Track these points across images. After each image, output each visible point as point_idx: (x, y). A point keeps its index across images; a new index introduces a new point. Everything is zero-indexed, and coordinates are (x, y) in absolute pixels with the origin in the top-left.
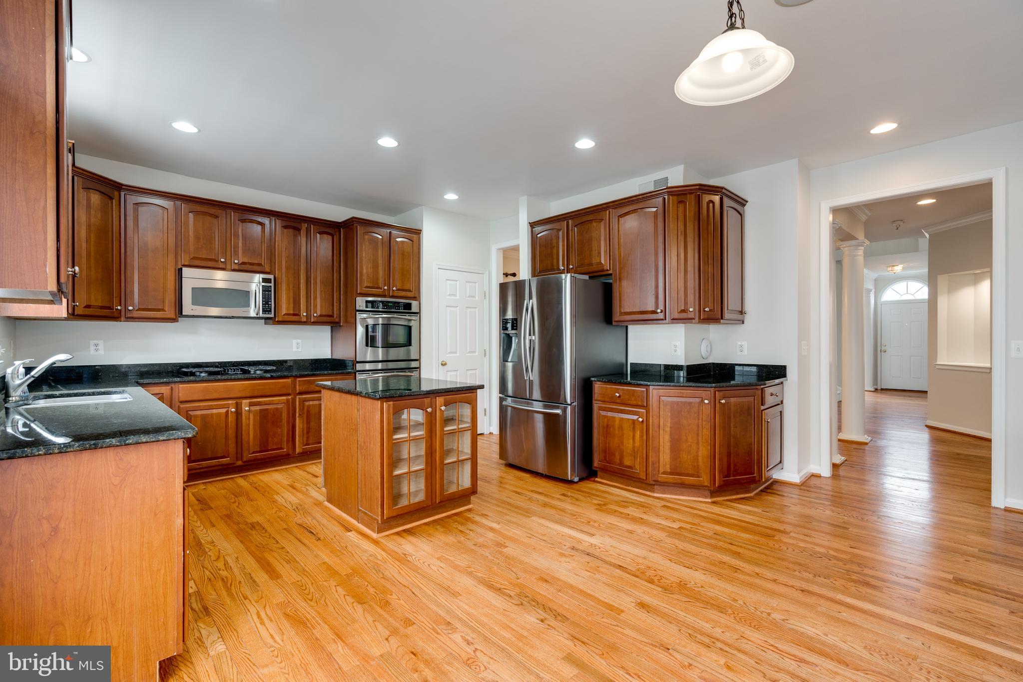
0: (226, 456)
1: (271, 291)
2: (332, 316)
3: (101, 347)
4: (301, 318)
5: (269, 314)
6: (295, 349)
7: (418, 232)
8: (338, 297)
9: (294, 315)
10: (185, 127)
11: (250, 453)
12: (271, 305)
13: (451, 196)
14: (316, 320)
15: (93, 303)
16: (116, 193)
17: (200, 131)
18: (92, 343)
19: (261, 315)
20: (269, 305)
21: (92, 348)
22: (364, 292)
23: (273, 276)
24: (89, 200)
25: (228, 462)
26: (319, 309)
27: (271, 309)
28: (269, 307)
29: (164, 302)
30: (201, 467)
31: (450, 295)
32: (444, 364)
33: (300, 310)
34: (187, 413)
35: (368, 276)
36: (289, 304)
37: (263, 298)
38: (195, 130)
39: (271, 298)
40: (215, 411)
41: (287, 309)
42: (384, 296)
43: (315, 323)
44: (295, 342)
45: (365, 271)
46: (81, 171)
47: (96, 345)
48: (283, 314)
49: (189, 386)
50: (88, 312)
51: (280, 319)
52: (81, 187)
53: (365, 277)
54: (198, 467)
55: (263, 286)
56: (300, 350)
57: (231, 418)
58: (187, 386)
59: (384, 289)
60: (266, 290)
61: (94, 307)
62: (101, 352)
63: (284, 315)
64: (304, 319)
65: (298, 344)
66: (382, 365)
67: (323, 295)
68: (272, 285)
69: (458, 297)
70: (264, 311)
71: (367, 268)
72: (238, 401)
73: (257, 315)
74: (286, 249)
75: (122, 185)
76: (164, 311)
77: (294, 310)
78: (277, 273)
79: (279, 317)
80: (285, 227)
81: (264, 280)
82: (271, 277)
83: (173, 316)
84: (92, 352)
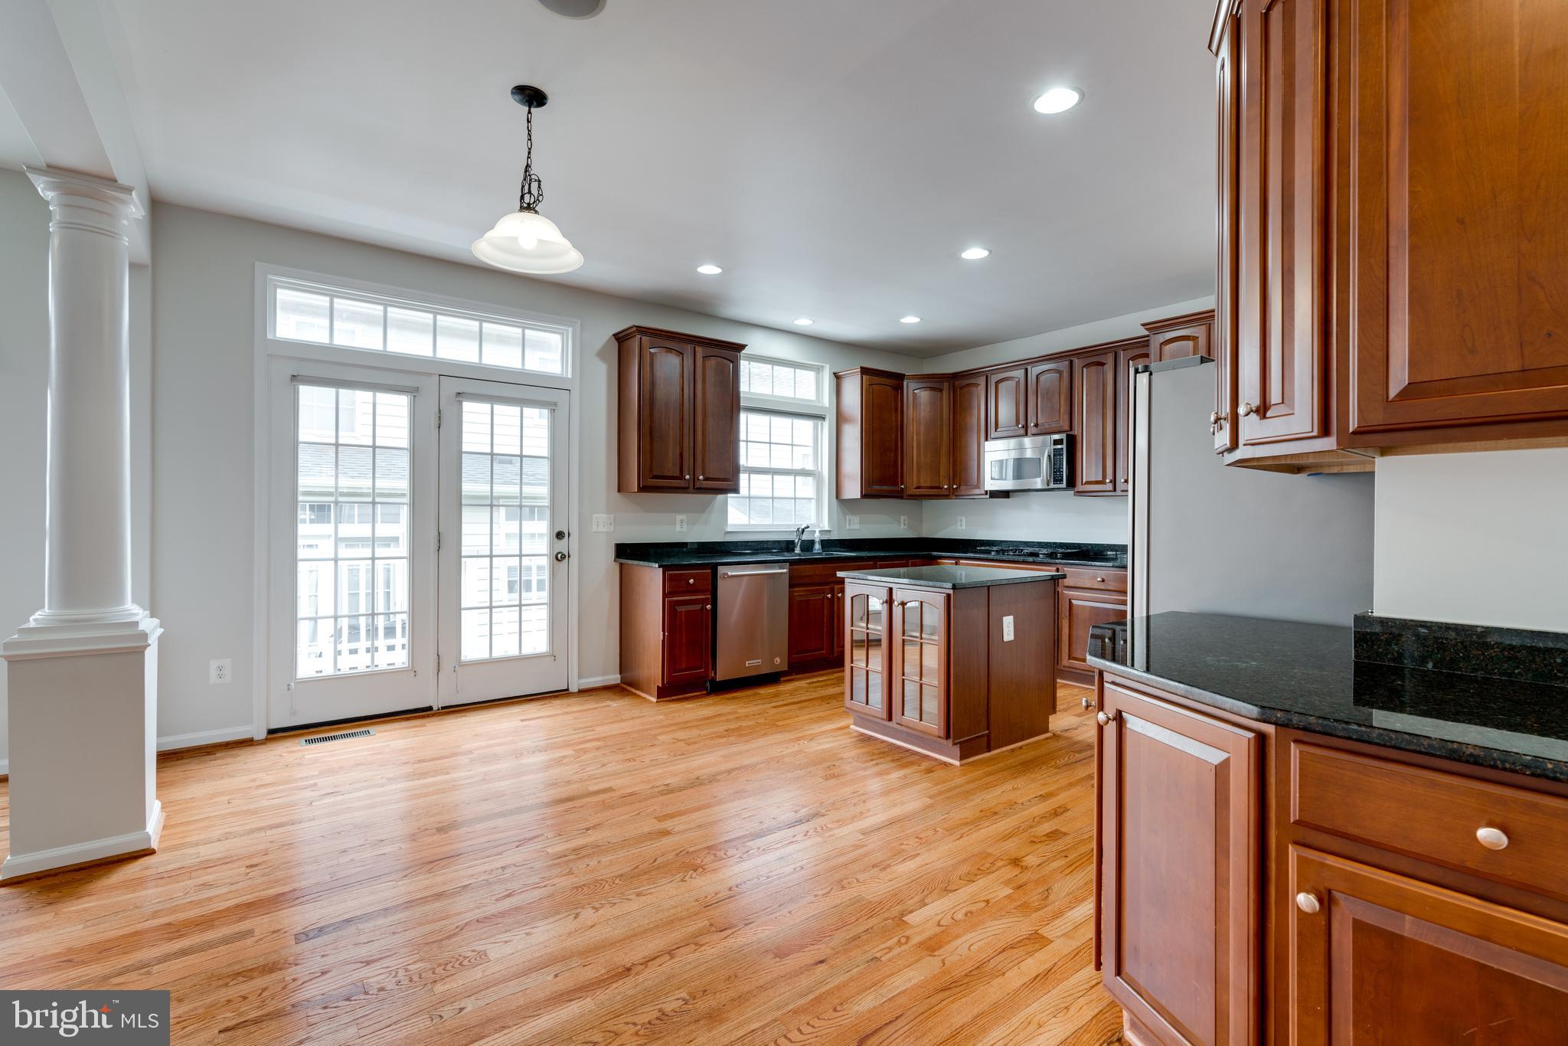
1: (1062, 455)
3: (963, 523)
4: (1106, 486)
9: (1097, 482)
10: (911, 319)
12: (1063, 472)
15: (922, 484)
16: (946, 384)
18: (959, 518)
19: (1052, 486)
20: (1060, 472)
21: (959, 523)
27: (1062, 477)
28: (1060, 474)
36: (1090, 468)
37: (1054, 464)
38: (918, 320)
39: (1063, 464)
41: (1088, 475)
46: (913, 377)
48: (1083, 483)
50: (919, 492)
51: (1080, 489)
55: (1054, 449)
60: (1057, 454)
61: (926, 488)
63: (1085, 484)
64: (1110, 488)
68: (1064, 446)
70: (1056, 481)
73: (1048, 486)
74: (1087, 395)
75: (951, 374)
76: (978, 487)
77: (1096, 476)
78: (1076, 431)
79: (1080, 487)
80: (1087, 366)
81: (1056, 442)
82: (1063, 436)
83: (983, 492)
84: (959, 527)
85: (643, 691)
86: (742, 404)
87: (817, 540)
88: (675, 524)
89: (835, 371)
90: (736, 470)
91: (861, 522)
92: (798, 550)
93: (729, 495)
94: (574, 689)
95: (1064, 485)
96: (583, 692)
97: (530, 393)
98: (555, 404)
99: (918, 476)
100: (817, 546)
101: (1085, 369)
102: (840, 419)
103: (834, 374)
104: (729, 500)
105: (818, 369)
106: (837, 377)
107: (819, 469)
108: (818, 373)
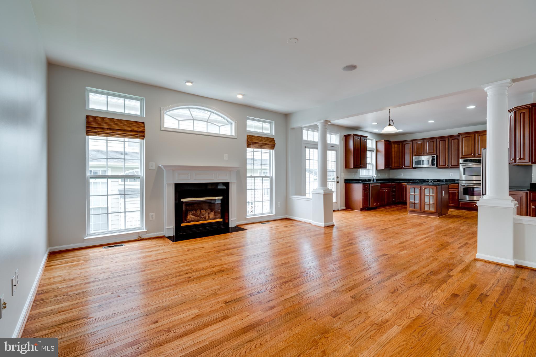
2: (457, 165)
3: (403, 175)
4: (446, 166)
6: (450, 176)
9: (444, 165)
12: (435, 163)
14: (451, 167)
15: (395, 166)
16: (401, 143)
18: (401, 174)
19: (432, 166)
21: (401, 175)
22: (462, 157)
24: (394, 146)
26: (452, 163)
29: (410, 165)
33: (446, 164)
35: (465, 151)
39: (435, 161)
41: (441, 164)
42: (473, 157)
44: (450, 174)
46: (392, 142)
50: (395, 168)
52: (393, 144)
53: (463, 152)
55: (432, 158)
56: (452, 176)
59: (472, 155)
61: (396, 167)
62: (403, 176)
68: (435, 158)
74: (441, 147)
75: (403, 141)
76: (410, 167)
78: (438, 154)
79: (439, 167)
80: (441, 141)
82: (435, 156)
83: (412, 168)
84: (401, 176)
85: (355, 210)
86: (367, 149)
87: (375, 179)
88: (352, 175)
89: (376, 140)
90: (366, 164)
91: (380, 175)
92: (372, 181)
94: (339, 210)
95: (435, 166)
96: (341, 210)
97: (334, 148)
98: (337, 150)
99: (394, 164)
100: (375, 180)
101: (440, 141)
102: (377, 151)
104: (360, 170)
105: (372, 140)
106: (376, 142)
107: (372, 163)
108: (372, 141)
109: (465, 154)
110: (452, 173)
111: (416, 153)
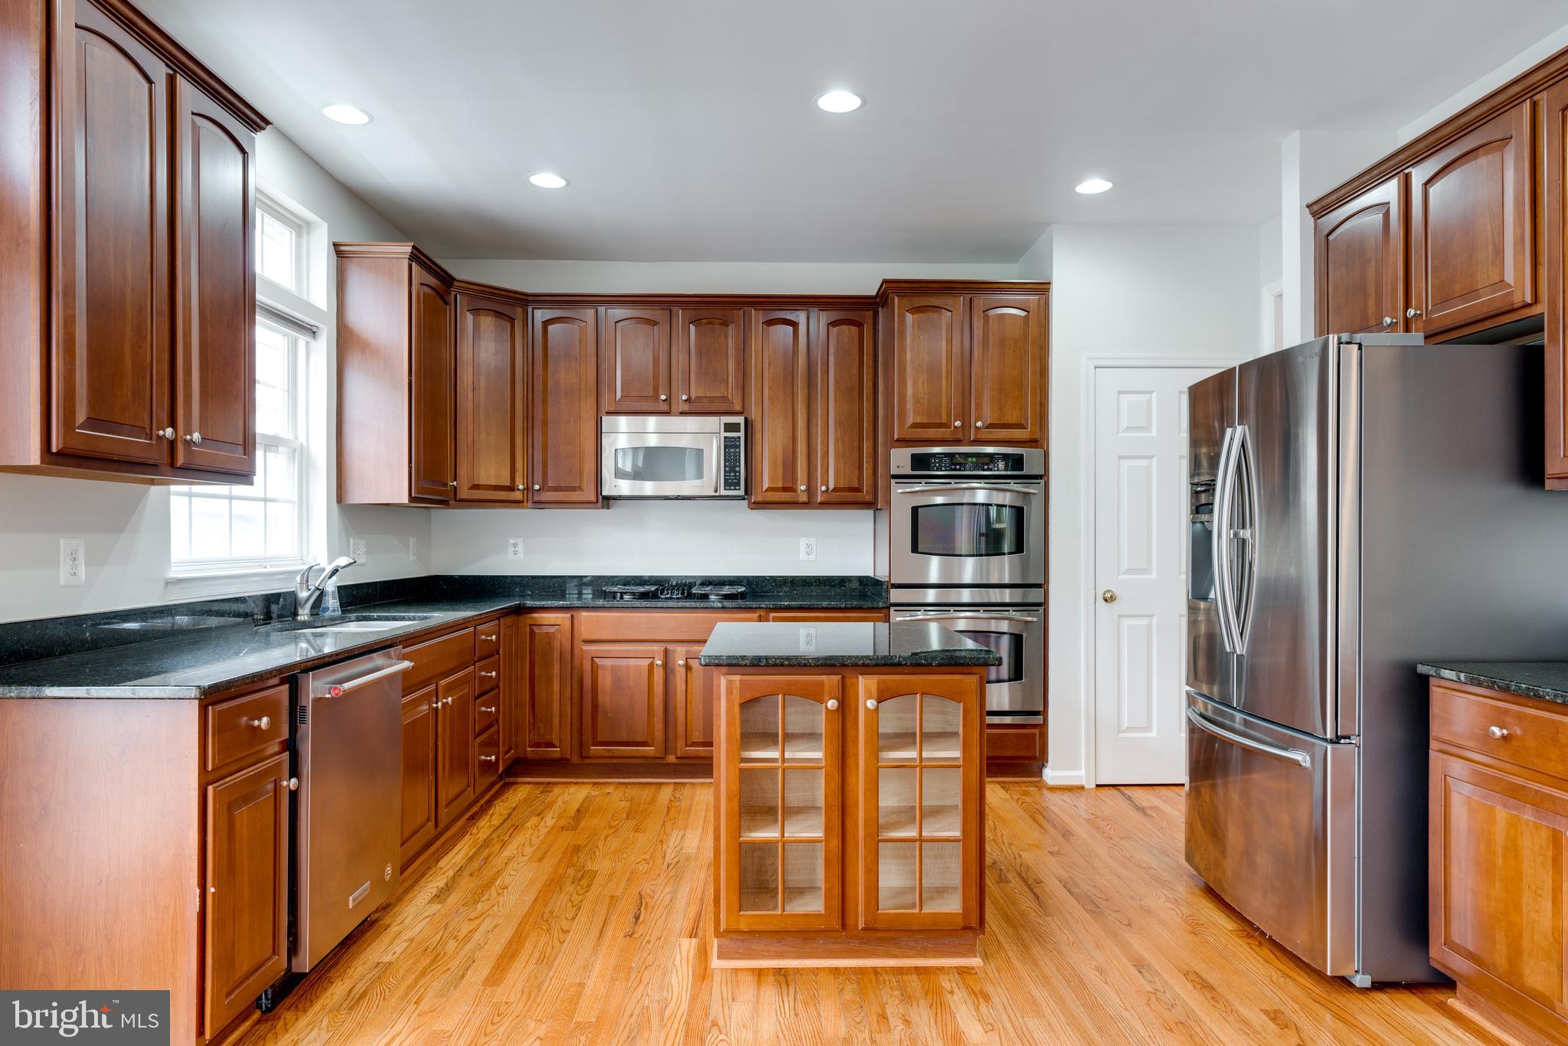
0: (650, 742)
1: (739, 447)
2: (858, 490)
3: (520, 548)
4: (798, 496)
5: (735, 489)
6: (803, 556)
7: (1042, 289)
8: (871, 451)
9: (785, 489)
10: (547, 180)
11: (689, 744)
12: (739, 472)
13: (1094, 186)
14: (826, 498)
15: (483, 481)
16: (519, 310)
17: (568, 183)
19: (722, 491)
20: (735, 472)
22: (907, 436)
23: (743, 418)
24: (476, 327)
25: (652, 754)
26: (831, 478)
27: (739, 480)
28: (735, 476)
29: (581, 475)
30: (611, 755)
31: (1129, 429)
32: (1109, 599)
33: (794, 480)
34: (592, 660)
35: (917, 401)
36: (776, 470)
37: (725, 461)
38: (561, 183)
39: (739, 460)
40: (632, 662)
41: (772, 479)
42: (957, 442)
43: (825, 505)
44: (803, 542)
45: (910, 391)
46: (466, 285)
47: (515, 545)
48: (764, 489)
49: (595, 616)
51: (760, 499)
52: (466, 308)
53: (910, 405)
54: (606, 754)
55: (725, 438)
56: (812, 557)
57: (658, 675)
58: (592, 616)
59: (955, 427)
60: (730, 445)
61: (483, 486)
62: (521, 555)
63: (766, 490)
64: (804, 498)
65: (808, 546)
66: (972, 594)
67: (841, 449)
68: (742, 434)
69: (1154, 433)
70: (728, 484)
71: (915, 383)
72: (670, 646)
73: (716, 492)
74: (769, 363)
75: (528, 295)
76: (582, 490)
77: (784, 479)
78: (754, 415)
79: (757, 495)
80: (769, 323)
81: (729, 427)
82: (740, 420)
83: (593, 498)
84: (511, 556)
87: (331, 589)
89: (338, 240)
90: (248, 443)
91: (368, 552)
93: (173, 488)
95: (739, 492)
99: (479, 468)
101: (766, 328)
102: (346, 340)
103: (335, 245)
105: (300, 227)
106: (340, 252)
107: (302, 439)
108: (299, 235)
109: (919, 421)
110: (812, 541)
111: (619, 395)
